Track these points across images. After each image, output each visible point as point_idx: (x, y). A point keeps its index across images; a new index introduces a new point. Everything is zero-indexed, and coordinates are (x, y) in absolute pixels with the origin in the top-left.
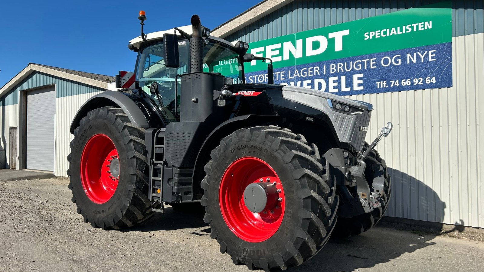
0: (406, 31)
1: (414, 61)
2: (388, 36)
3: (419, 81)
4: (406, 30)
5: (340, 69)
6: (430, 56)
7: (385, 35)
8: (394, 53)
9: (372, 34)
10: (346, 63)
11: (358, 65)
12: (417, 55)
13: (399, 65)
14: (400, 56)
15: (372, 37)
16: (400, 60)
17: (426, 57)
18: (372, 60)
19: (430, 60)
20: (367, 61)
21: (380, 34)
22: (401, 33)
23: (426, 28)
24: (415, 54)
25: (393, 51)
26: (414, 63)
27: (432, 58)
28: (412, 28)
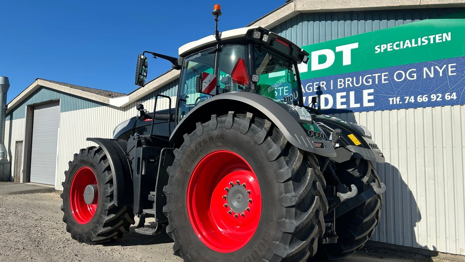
0: (421, 44)
1: (432, 76)
2: (402, 49)
3: (438, 97)
4: (422, 42)
5: (348, 84)
6: (450, 69)
7: (398, 48)
8: (409, 67)
9: (384, 47)
10: (355, 78)
11: (369, 80)
12: (435, 69)
13: (415, 80)
14: (415, 70)
15: (384, 50)
16: (415, 75)
17: (445, 71)
18: (384, 75)
19: (450, 74)
20: (378, 76)
21: (393, 46)
22: (416, 45)
23: (444, 40)
24: (432, 68)
25: (408, 65)
26: (432, 78)
27: (452, 72)
28: (429, 40)
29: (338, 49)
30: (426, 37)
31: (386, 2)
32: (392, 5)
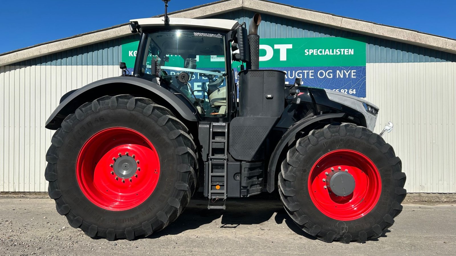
1: (342, 77)
2: (323, 55)
3: (345, 91)
4: (336, 53)
6: (352, 74)
7: (321, 54)
8: (328, 68)
9: (311, 51)
10: (289, 72)
11: (300, 74)
12: (344, 73)
13: (331, 78)
14: (332, 71)
15: (311, 53)
16: (332, 74)
17: (350, 75)
18: (311, 72)
19: (352, 77)
20: (307, 72)
21: (317, 52)
22: (333, 54)
23: (350, 54)
24: (342, 71)
26: (342, 78)
27: (354, 76)
28: (341, 51)
29: (276, 47)
30: (339, 50)
31: (318, 19)
32: (322, 22)
